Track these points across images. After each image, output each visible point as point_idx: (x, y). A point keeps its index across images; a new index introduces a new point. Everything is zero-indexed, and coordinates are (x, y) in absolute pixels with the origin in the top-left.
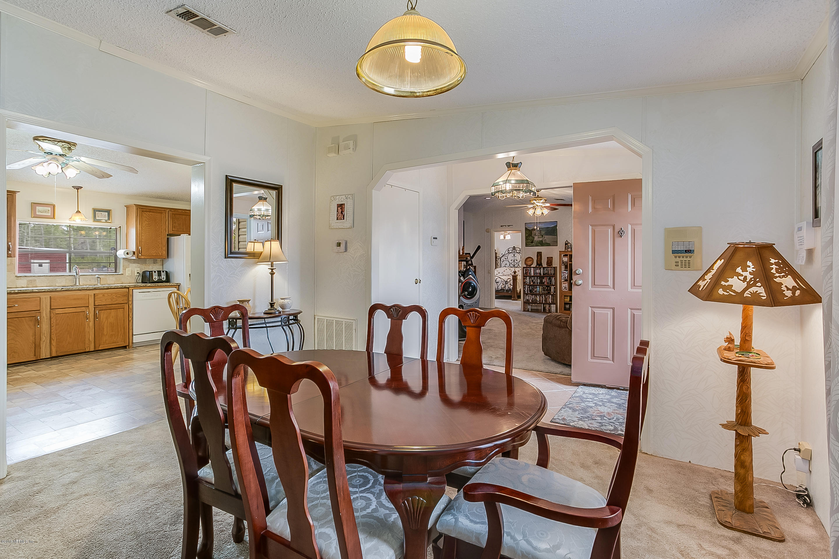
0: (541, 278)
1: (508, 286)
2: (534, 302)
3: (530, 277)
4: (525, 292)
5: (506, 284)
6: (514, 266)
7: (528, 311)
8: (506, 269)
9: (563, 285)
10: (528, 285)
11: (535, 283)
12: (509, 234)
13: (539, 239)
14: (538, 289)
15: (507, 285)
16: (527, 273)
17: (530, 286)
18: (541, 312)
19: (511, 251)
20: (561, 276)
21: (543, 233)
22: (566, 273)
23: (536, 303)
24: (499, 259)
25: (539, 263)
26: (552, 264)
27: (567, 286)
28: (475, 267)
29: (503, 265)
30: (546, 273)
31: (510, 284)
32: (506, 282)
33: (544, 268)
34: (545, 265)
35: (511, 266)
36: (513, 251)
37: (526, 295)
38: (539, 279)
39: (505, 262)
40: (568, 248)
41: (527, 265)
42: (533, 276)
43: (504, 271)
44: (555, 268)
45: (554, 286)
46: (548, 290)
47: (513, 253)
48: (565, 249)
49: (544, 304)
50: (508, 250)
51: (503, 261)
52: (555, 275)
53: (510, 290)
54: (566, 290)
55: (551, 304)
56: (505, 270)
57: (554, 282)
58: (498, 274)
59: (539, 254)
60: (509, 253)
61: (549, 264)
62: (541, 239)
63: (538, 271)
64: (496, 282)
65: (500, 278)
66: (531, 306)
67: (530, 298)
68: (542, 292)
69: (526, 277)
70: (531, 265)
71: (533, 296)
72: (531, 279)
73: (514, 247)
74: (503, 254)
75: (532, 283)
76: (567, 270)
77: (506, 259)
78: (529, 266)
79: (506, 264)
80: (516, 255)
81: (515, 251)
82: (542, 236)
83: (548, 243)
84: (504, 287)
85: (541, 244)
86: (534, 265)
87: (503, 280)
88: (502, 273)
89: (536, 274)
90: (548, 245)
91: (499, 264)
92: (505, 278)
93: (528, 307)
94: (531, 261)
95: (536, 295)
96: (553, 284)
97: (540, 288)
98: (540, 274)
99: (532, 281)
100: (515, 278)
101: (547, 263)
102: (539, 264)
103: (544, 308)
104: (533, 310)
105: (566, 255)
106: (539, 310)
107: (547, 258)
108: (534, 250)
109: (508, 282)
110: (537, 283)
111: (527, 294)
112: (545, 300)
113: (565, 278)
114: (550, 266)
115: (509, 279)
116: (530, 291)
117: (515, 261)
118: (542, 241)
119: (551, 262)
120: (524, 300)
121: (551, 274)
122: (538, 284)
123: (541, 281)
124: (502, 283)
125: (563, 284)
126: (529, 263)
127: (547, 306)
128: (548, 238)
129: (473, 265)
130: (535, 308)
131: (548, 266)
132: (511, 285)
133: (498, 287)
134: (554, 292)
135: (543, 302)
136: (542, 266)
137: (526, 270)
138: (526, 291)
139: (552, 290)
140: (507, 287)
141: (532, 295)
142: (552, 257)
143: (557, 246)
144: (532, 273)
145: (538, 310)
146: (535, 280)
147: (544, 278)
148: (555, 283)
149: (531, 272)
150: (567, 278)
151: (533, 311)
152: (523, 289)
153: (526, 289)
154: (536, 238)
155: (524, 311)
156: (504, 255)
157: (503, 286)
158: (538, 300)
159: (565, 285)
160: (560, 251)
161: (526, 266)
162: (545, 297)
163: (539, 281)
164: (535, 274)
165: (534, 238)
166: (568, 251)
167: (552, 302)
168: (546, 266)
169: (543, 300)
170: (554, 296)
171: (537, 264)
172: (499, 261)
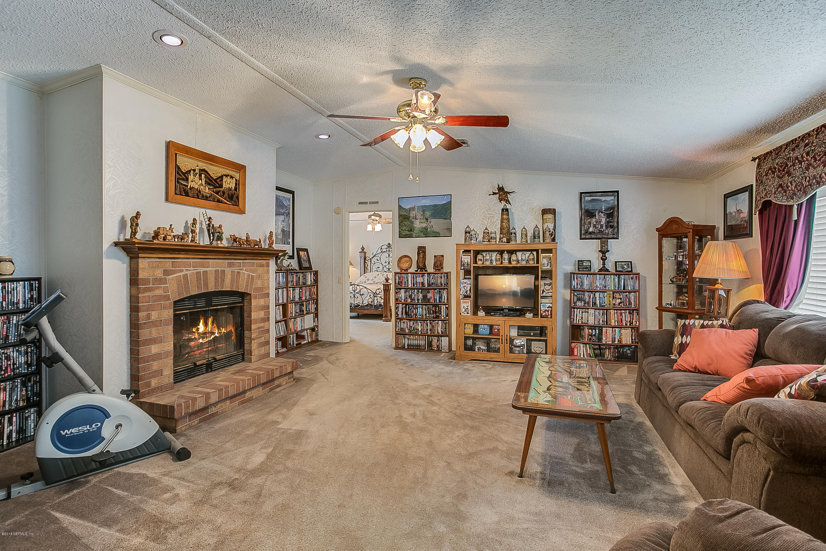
0: (424, 290)
1: (377, 300)
2: (413, 332)
3: (407, 289)
4: (398, 315)
5: (374, 297)
6: (389, 269)
7: (403, 348)
9: (462, 305)
10: (403, 304)
11: (414, 300)
12: (379, 223)
13: (421, 224)
14: (420, 310)
15: (376, 298)
16: (401, 282)
17: (406, 305)
18: (423, 350)
19: (384, 250)
20: (459, 290)
21: (428, 214)
22: (468, 283)
23: (416, 334)
24: (369, 261)
25: (421, 265)
26: (442, 268)
27: (469, 307)
28: (316, 273)
29: (374, 268)
30: (432, 283)
31: (380, 297)
32: (375, 294)
33: (429, 274)
34: (430, 269)
35: (385, 269)
36: (388, 250)
37: (400, 321)
38: (421, 293)
39: (377, 265)
40: (471, 240)
41: (401, 269)
42: (411, 289)
43: (375, 277)
44: (448, 274)
45: (445, 305)
46: (436, 312)
48: (465, 242)
49: (428, 336)
50: (381, 249)
51: (374, 264)
52: (447, 287)
53: (380, 305)
54: (467, 313)
55: (441, 336)
56: (377, 276)
57: (446, 298)
58: (366, 281)
59: (422, 250)
60: (382, 252)
61: (437, 267)
62: (424, 225)
63: (419, 280)
64: (361, 295)
65: (366, 288)
66: (408, 339)
67: (405, 325)
68: (426, 315)
69: (400, 289)
70: (407, 270)
71: (412, 322)
72: (407, 294)
73: (389, 244)
74: (374, 254)
75: (409, 300)
76: (470, 278)
77: (378, 260)
78: (404, 270)
79: (379, 267)
82: (427, 219)
83: (436, 232)
84: (372, 302)
85: (426, 233)
86: (413, 269)
87: (370, 291)
88: (373, 279)
89: (416, 284)
90: (436, 235)
91: (369, 267)
92: (373, 288)
93: (404, 341)
94: (407, 262)
95: (416, 320)
96: (444, 302)
97: (422, 308)
98: (423, 284)
99: (410, 296)
100: (387, 288)
101: (434, 265)
102: (422, 267)
103: (430, 344)
104: (410, 345)
105: (467, 252)
106: (421, 346)
107: (435, 256)
108: (414, 243)
109: (377, 294)
110: (418, 300)
111: (401, 319)
112: (430, 330)
113: (466, 292)
114: (439, 270)
115: (378, 289)
116: (406, 313)
117: (390, 262)
118: (426, 228)
119: (441, 264)
120: (396, 330)
121: (442, 284)
122: (420, 301)
123: (425, 297)
124: (369, 295)
125: (463, 302)
126: (405, 266)
127: (435, 340)
128: (436, 224)
129: (312, 269)
130: (415, 342)
131: (436, 270)
132: (382, 298)
133: (363, 302)
134: (447, 316)
135: (427, 332)
136: (427, 271)
137: (399, 278)
138: (400, 313)
139: (443, 313)
140: (376, 302)
141: (410, 320)
142: (443, 256)
143: (451, 236)
144: (410, 283)
145: (419, 346)
146: (415, 296)
147: (428, 292)
148: (448, 299)
149: (408, 281)
150: (468, 292)
151: (412, 348)
152: (395, 311)
153: (400, 309)
154: (418, 225)
155: (397, 348)
156: (375, 255)
157: (370, 300)
158: (420, 330)
159: (465, 305)
160: (456, 244)
161: (399, 271)
162: (430, 323)
163: (421, 296)
164: (414, 285)
165: (412, 223)
166: (471, 244)
167: (442, 332)
168: (432, 271)
169: (427, 330)
170: (447, 322)
171: (418, 267)
172: (369, 263)
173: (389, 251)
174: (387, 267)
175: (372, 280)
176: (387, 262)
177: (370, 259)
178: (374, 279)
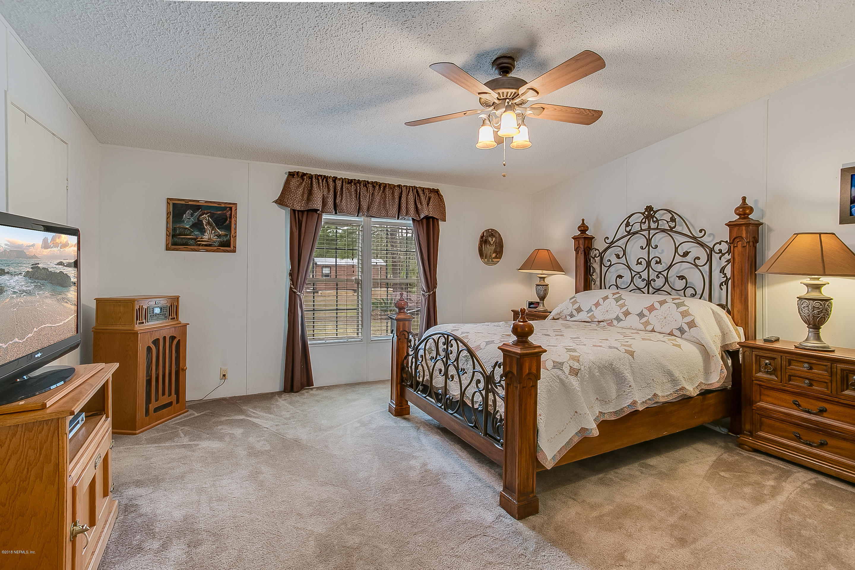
8: (606, 298)
19: (637, 227)
24: (598, 259)
29: (611, 277)
36: (645, 226)
39: (618, 270)
43: (597, 304)
47: (645, 233)
50: (628, 225)
51: (610, 266)
56: (601, 301)
58: (575, 313)
60: (629, 233)
73: (649, 208)
74: (609, 241)
77: (618, 256)
79: (620, 277)
80: (660, 239)
81: (653, 225)
88: (590, 310)
117: (653, 263)
156: (612, 243)
172: (596, 266)
173: (649, 228)
174: (645, 275)
175: (588, 312)
176: (644, 262)
177: (600, 254)
178: (594, 308)
